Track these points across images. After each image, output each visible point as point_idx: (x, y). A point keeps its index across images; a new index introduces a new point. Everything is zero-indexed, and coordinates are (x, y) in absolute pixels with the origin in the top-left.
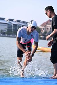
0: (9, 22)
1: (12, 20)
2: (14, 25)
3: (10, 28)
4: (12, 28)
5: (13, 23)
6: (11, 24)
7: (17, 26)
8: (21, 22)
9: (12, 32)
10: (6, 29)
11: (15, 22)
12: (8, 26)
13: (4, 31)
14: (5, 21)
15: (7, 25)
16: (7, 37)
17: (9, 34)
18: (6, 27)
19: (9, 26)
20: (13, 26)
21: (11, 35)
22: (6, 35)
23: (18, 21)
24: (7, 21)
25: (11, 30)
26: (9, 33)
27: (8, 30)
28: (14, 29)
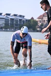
0: (6, 17)
1: (9, 15)
2: (11, 19)
3: (7, 23)
4: (10, 22)
5: (10, 17)
6: (8, 19)
7: (14, 20)
8: (17, 16)
9: (9, 27)
10: (3, 23)
11: (12, 16)
12: (5, 21)
13: (2, 26)
14: (2, 16)
15: (4, 19)
16: (4, 31)
17: (7, 29)
18: (4, 22)
19: (7, 20)
20: (10, 21)
21: (8, 30)
22: (4, 29)
23: (15, 15)
24: (4, 16)
25: (8, 24)
26: (6, 27)
27: (5, 24)
28: (11, 23)
